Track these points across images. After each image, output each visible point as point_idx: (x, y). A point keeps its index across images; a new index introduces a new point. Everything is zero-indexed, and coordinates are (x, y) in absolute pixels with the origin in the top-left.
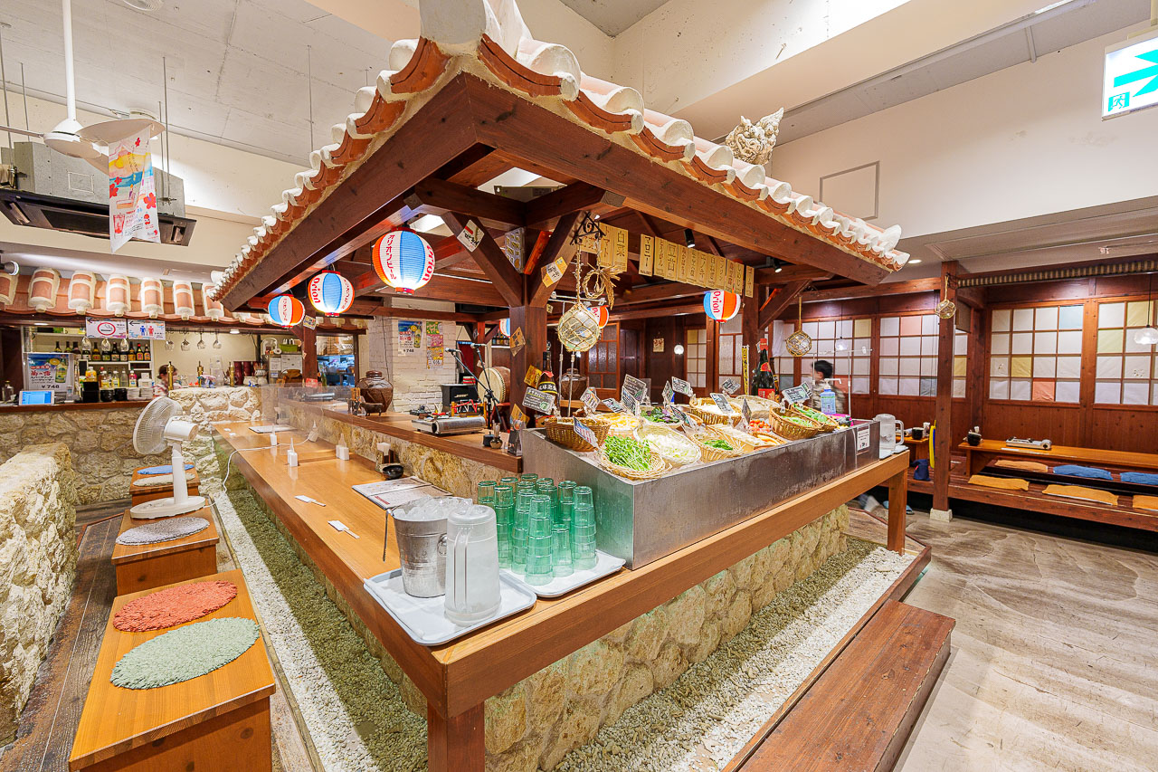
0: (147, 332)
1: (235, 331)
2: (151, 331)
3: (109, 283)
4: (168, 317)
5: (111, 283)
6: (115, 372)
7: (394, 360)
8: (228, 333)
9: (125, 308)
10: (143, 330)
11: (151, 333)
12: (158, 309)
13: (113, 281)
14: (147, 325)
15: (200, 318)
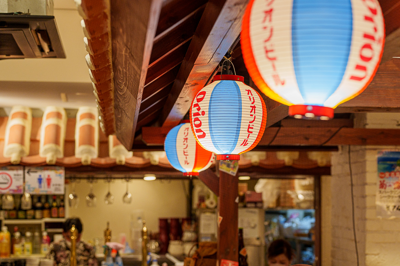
0: (44, 183)
1: (150, 178)
2: (49, 180)
3: (10, 117)
4: (68, 161)
5: (13, 118)
6: (28, 234)
7: (369, 225)
8: (142, 178)
9: (22, 152)
10: (40, 180)
11: (49, 184)
12: (57, 151)
13: (15, 115)
14: (45, 174)
15: (103, 161)
